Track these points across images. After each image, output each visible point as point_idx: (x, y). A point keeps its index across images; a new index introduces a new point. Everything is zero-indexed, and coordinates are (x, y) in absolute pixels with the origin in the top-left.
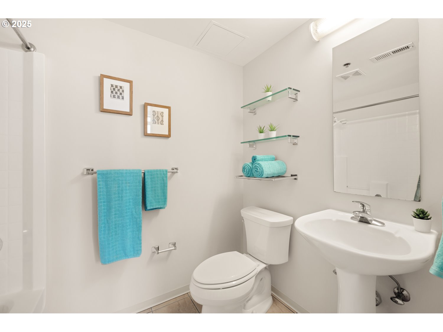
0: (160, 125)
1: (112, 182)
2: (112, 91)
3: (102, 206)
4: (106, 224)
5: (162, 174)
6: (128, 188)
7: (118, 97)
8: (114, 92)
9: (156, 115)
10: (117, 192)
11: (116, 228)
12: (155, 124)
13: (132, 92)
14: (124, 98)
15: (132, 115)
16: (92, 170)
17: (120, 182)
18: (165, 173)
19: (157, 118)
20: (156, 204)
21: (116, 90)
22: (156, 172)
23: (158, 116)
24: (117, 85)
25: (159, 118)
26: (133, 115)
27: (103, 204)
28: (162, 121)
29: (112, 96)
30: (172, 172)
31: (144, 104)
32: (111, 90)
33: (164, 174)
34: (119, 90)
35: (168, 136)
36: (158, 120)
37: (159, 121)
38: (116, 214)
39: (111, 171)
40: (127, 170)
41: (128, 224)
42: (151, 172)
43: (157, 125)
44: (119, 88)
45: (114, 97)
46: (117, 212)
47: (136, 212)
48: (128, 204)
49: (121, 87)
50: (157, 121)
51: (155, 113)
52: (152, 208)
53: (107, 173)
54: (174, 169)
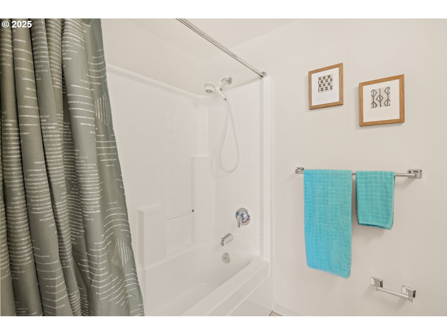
0: (384, 107)
1: (317, 183)
2: (319, 85)
3: (307, 206)
4: (311, 225)
5: (384, 178)
6: (334, 192)
7: (327, 89)
8: (322, 85)
9: (378, 94)
10: (322, 194)
11: (321, 234)
12: (376, 107)
13: (342, 76)
14: (333, 87)
15: (343, 105)
16: (303, 169)
17: (325, 183)
18: (389, 176)
19: (378, 99)
20: (372, 219)
21: (324, 81)
22: (374, 174)
23: (380, 96)
24: (324, 76)
25: (381, 98)
26: (344, 103)
27: (308, 204)
28: (388, 100)
29: (320, 90)
30: (409, 177)
31: (358, 85)
32: (319, 83)
33: (387, 178)
34: (327, 81)
35: (401, 121)
36: (380, 102)
37: (382, 102)
38: (320, 218)
39: (317, 170)
40: (333, 171)
41: (334, 234)
42: (364, 175)
43: (378, 108)
44: (327, 78)
45: (322, 90)
46: (322, 217)
47: (343, 223)
48: (334, 211)
49: (329, 77)
50: (378, 103)
51: (375, 93)
52: (366, 223)
53: (313, 173)
54: (412, 172)
